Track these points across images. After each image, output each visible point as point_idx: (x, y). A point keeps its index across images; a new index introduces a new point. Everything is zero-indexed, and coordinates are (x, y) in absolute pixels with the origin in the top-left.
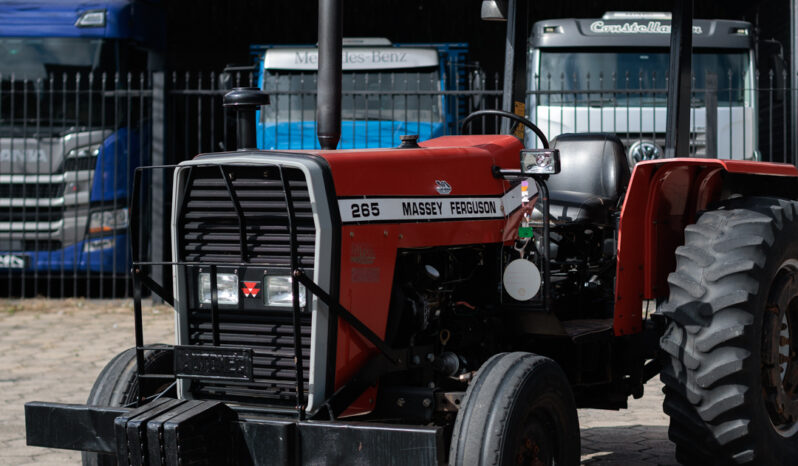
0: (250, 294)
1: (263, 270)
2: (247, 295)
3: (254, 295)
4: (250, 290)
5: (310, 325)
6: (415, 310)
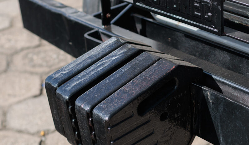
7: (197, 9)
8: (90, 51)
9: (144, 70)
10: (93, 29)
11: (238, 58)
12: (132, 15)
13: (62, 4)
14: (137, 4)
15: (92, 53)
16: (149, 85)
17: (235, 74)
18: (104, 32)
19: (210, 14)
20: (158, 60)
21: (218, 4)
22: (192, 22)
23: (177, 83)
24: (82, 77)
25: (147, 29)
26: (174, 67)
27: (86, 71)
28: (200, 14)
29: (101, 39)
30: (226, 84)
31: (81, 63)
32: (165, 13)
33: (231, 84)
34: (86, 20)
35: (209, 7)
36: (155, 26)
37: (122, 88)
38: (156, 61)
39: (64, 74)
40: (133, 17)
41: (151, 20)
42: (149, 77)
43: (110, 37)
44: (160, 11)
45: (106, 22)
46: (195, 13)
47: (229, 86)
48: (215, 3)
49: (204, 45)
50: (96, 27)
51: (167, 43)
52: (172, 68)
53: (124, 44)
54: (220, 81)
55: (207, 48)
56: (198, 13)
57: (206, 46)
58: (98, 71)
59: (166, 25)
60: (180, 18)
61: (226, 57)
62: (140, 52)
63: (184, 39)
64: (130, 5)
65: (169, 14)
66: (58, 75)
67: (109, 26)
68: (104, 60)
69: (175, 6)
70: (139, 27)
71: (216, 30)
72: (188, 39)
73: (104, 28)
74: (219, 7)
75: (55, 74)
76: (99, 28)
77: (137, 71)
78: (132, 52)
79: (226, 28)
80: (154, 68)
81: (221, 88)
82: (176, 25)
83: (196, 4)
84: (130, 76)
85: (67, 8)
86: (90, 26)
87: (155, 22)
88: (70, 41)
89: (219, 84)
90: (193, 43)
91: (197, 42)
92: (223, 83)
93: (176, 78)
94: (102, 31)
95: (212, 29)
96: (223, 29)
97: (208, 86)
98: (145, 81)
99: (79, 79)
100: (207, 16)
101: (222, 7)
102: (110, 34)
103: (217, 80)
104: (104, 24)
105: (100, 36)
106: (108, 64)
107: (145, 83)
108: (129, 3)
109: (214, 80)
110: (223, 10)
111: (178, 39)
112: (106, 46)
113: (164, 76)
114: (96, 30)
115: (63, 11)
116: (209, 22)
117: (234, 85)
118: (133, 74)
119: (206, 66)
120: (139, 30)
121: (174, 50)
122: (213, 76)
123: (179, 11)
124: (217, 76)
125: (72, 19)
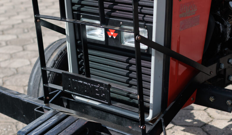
0: (112, 36)
1: (120, 22)
2: (110, 36)
3: (114, 37)
4: (112, 33)
5: (151, 61)
6: (221, 29)
7: (97, 92)
8: (40, 117)
9: (70, 125)
10: (39, 106)
11: (121, 118)
12: (61, 97)
13: (18, 92)
14: (65, 90)
15: (42, 118)
16: (74, 131)
17: (118, 126)
18: (46, 107)
19: (104, 94)
20: (78, 119)
21: (107, 89)
22: (95, 99)
23: (88, 131)
24: (38, 130)
25: (70, 105)
26: (86, 122)
27: (39, 127)
28: (99, 95)
29: (43, 111)
30: (114, 131)
31: (36, 123)
32: (80, 95)
33: (116, 131)
34: (34, 101)
35: (103, 91)
36: (75, 103)
37: (60, 134)
38: (76, 120)
39: (28, 129)
40: (62, 99)
41: (72, 100)
42: (73, 128)
43: (49, 110)
44: (78, 94)
45: (46, 102)
46: (96, 94)
47: (115, 131)
48: (106, 89)
49: (102, 112)
50: (41, 105)
51: (82, 112)
52: (85, 123)
53: (59, 112)
54: (110, 130)
55: (104, 114)
56: (97, 94)
57: (104, 113)
58: (46, 127)
59: (81, 102)
60: (89, 97)
61: (114, 118)
62: (68, 116)
63: (91, 109)
64: (60, 91)
65: (83, 95)
66: (24, 130)
67: (48, 104)
68: (49, 121)
69: (86, 91)
70: (65, 104)
71: (107, 103)
72: (94, 109)
73: (45, 105)
74: (108, 91)
75: (22, 129)
76: (43, 106)
77: (67, 125)
78: (64, 116)
79: (112, 102)
80: (76, 123)
81: (111, 133)
82: (87, 102)
83: (97, 90)
84: (63, 128)
85: (22, 95)
86: (37, 105)
87: (75, 101)
88: (24, 114)
89: (110, 131)
90: (96, 111)
91: (99, 111)
92: (112, 130)
93: (87, 128)
94: (44, 107)
95: (105, 102)
96: (110, 102)
97: (104, 132)
98: (71, 130)
99: (36, 131)
100: (102, 96)
101: (109, 90)
102: (49, 108)
103: (109, 129)
104: (45, 103)
105: (43, 109)
106: (51, 123)
107: (71, 131)
108: (60, 90)
109: (107, 129)
110: (110, 92)
111: (88, 110)
112: (49, 114)
113: (81, 127)
114: (41, 106)
115: (19, 96)
116: (103, 98)
117: (117, 131)
118: (65, 127)
119: (103, 123)
120: (65, 106)
121: (86, 115)
122: (107, 127)
123: (88, 93)
124: (109, 127)
125: (25, 101)
